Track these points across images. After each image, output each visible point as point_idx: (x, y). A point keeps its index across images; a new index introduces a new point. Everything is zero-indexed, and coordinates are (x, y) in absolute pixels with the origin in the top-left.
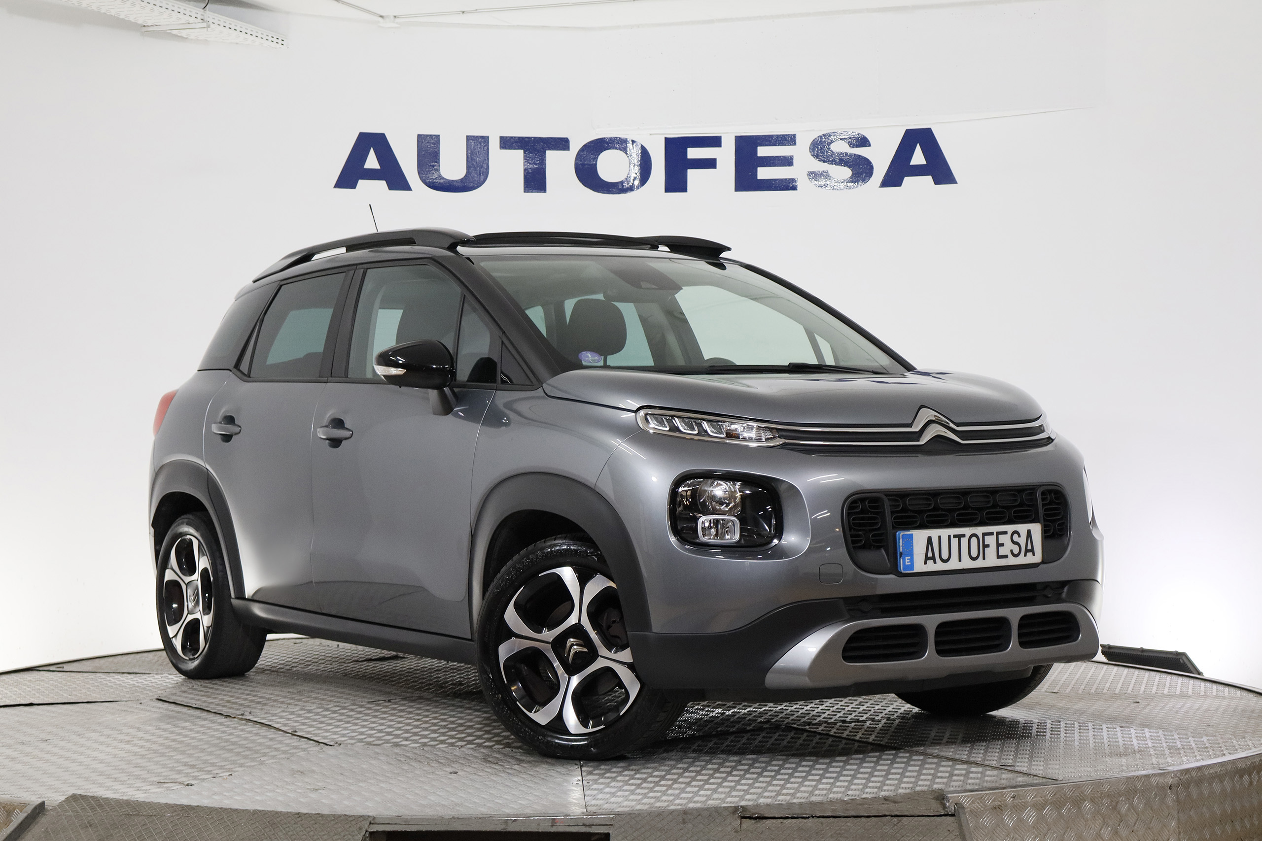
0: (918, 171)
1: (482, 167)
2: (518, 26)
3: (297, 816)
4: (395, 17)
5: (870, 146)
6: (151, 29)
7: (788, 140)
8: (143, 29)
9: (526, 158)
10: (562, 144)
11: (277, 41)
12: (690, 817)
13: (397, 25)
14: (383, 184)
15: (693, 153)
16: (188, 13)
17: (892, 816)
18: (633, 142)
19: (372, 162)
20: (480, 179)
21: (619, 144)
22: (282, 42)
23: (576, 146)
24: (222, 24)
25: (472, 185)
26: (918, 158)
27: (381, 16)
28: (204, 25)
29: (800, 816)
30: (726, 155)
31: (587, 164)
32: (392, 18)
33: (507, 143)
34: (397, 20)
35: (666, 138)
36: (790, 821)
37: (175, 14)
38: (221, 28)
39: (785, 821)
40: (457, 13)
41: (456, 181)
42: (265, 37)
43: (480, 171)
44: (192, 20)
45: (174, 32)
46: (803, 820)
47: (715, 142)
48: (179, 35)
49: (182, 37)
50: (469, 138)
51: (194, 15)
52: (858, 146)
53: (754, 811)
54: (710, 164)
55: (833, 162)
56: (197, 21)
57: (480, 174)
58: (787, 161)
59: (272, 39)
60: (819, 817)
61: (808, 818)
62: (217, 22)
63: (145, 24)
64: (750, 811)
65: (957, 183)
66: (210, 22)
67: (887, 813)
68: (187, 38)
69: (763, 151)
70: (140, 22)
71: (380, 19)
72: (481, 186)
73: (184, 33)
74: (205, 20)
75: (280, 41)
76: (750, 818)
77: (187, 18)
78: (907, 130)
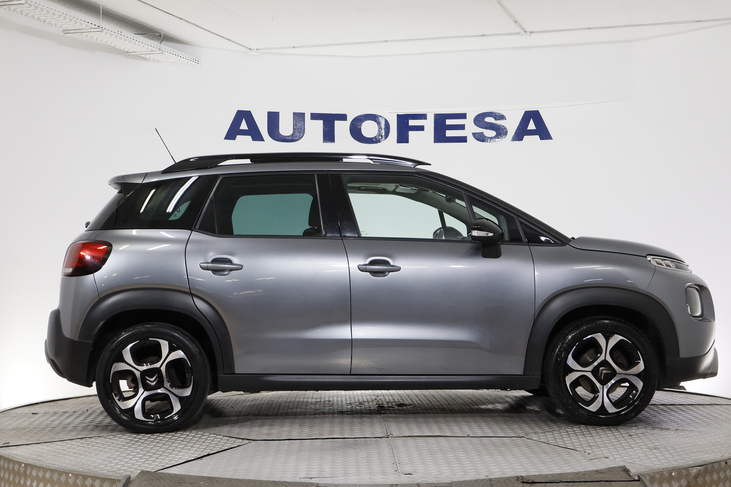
0: (532, 133)
1: (301, 129)
2: (320, 55)
3: (274, 483)
4: (257, 49)
5: (506, 119)
6: (131, 54)
7: (463, 116)
8: (127, 54)
9: (324, 125)
10: (343, 117)
11: (196, 61)
12: (494, 482)
13: (258, 54)
14: (249, 138)
15: (412, 123)
16: (153, 46)
17: (605, 481)
18: (380, 116)
19: (244, 126)
20: (300, 135)
21: (373, 117)
22: (198, 62)
23: (350, 119)
24: (169, 52)
25: (296, 138)
26: (532, 126)
27: (250, 49)
28: (161, 52)
29: (554, 481)
30: (429, 124)
31: (356, 128)
32: (256, 50)
33: (315, 116)
34: (258, 51)
35: (398, 115)
36: (549, 484)
37: (146, 46)
38: (168, 54)
39: (547, 484)
40: (291, 47)
41: (288, 136)
42: (190, 59)
43: (300, 131)
44: (154, 49)
45: (143, 56)
46: (556, 484)
47: (423, 117)
48: (145, 57)
49: (146, 59)
50: (294, 114)
51: (156, 47)
52: (499, 120)
53: (528, 479)
54: (421, 128)
55: (486, 128)
56: (157, 50)
57: (300, 133)
58: (462, 127)
59: (193, 60)
60: (565, 482)
61: (559, 482)
62: (166, 51)
63: (128, 51)
64: (526, 479)
65: (552, 139)
66: (164, 51)
67: (602, 480)
68: (148, 59)
69: (449, 122)
70: (126, 50)
71: (249, 50)
72: (301, 139)
73: (148, 57)
74: (161, 49)
75: (197, 62)
76: (527, 483)
77: (152, 48)
78: (525, 111)
